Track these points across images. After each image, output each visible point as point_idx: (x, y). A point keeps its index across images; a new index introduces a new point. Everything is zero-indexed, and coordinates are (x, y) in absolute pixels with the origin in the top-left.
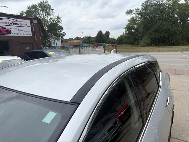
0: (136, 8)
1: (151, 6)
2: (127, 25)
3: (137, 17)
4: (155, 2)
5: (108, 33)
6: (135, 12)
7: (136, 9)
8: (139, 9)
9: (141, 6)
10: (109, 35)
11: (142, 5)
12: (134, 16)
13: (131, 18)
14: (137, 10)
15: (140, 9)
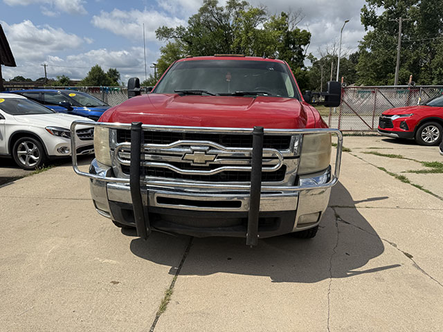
0: (179, 26)
1: (207, 27)
2: (160, 61)
3: (180, 45)
4: (214, 20)
5: (114, 74)
6: (175, 34)
7: (178, 29)
8: (184, 29)
9: (188, 24)
10: (117, 79)
11: (189, 22)
12: (173, 41)
13: (167, 46)
14: (180, 29)
15: (187, 30)
